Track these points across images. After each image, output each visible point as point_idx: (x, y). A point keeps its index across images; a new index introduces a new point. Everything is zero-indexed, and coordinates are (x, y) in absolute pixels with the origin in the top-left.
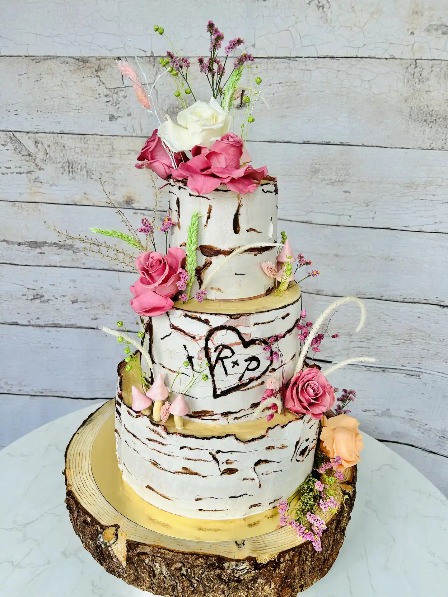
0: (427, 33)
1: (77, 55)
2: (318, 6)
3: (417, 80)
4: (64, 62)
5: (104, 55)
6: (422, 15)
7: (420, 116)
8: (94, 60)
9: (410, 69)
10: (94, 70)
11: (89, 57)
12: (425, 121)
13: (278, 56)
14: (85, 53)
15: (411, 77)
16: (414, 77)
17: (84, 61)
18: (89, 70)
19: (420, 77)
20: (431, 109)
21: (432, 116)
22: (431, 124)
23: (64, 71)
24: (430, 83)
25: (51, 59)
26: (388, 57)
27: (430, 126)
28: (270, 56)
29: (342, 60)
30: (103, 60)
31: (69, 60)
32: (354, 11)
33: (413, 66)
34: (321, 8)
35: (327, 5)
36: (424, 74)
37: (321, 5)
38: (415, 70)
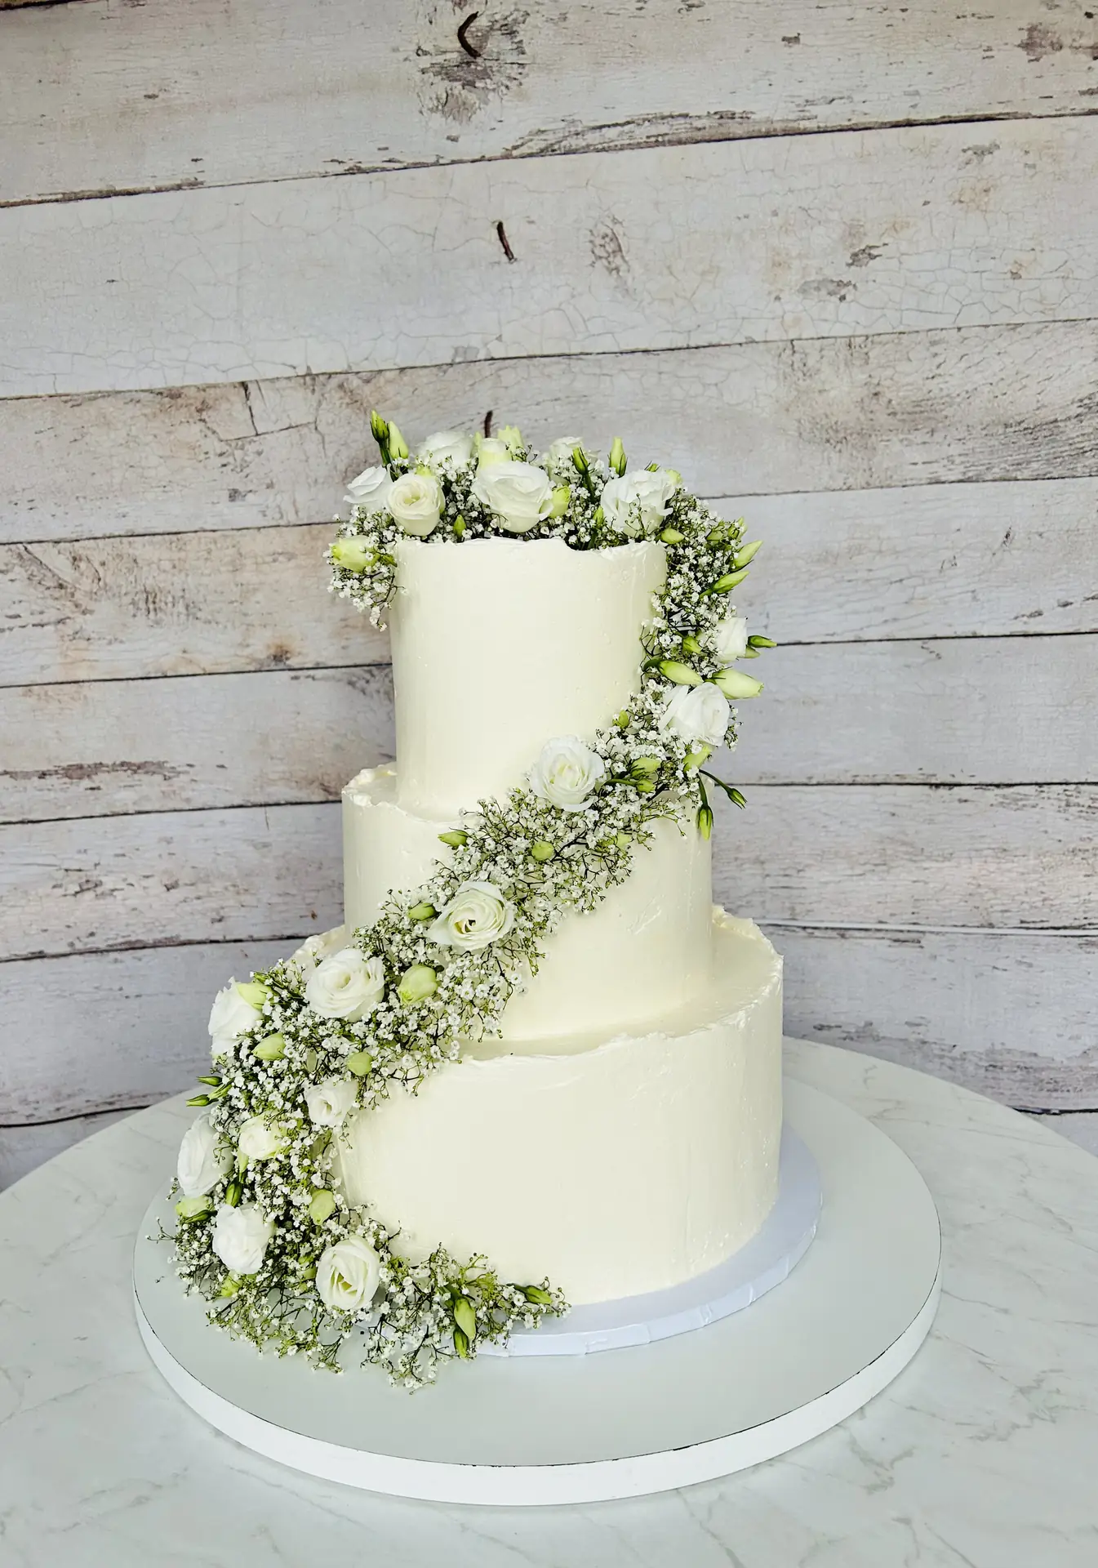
0: (801, 296)
1: (159, 385)
2: (607, 268)
3: (800, 375)
4: (131, 401)
5: (212, 381)
6: (789, 267)
7: (817, 433)
8: (192, 392)
9: (784, 356)
10: (193, 408)
11: (182, 388)
12: (828, 441)
13: (545, 353)
14: (175, 380)
15: (789, 370)
16: (793, 370)
17: (174, 395)
18: (184, 410)
19: (805, 369)
20: (834, 419)
21: (837, 431)
22: (839, 446)
23: (132, 418)
24: (822, 376)
25: (104, 396)
26: (743, 340)
27: (838, 448)
28: (531, 353)
29: (663, 355)
30: (212, 391)
31: (142, 395)
32: (671, 273)
33: (788, 352)
34: (614, 272)
35: (623, 268)
36: (811, 362)
37: (613, 266)
38: (794, 359)
